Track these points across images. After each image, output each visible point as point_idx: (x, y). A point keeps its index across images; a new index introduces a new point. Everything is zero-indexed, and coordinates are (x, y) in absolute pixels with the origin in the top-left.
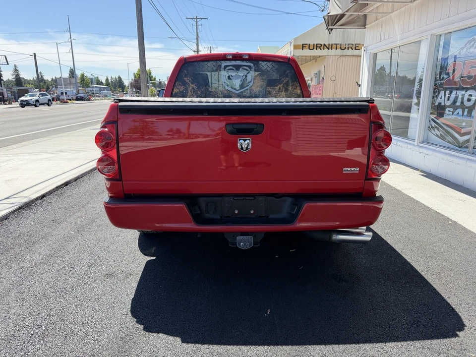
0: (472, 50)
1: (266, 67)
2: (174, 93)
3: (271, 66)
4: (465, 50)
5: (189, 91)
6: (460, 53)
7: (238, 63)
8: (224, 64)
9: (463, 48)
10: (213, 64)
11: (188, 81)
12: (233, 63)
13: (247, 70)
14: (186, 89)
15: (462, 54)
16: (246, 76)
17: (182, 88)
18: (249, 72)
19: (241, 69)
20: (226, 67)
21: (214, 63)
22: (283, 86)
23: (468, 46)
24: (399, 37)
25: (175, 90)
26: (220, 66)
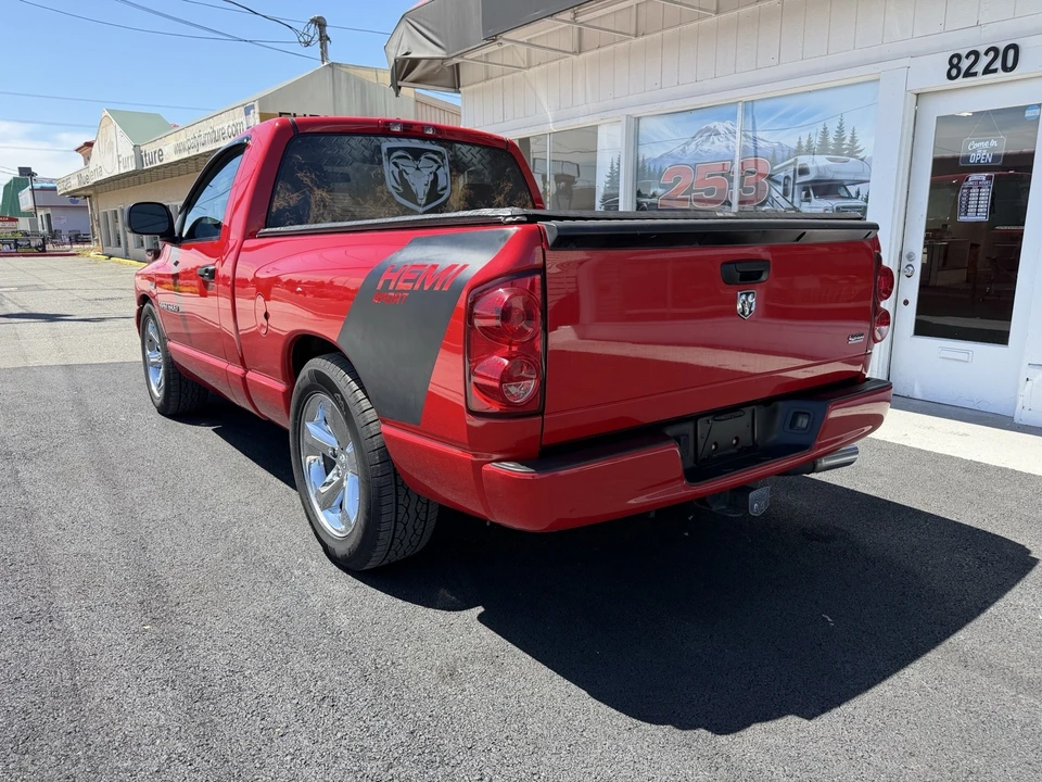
0: (706, 147)
1: (469, 156)
2: (274, 210)
3: (478, 156)
4: (693, 146)
5: (313, 206)
6: (684, 151)
7: (416, 143)
8: (386, 144)
9: (687, 144)
10: (363, 142)
11: (307, 181)
12: (405, 143)
13: (436, 161)
14: (306, 203)
15: (688, 152)
16: (436, 175)
17: (294, 199)
18: (439, 167)
19: (422, 158)
20: (391, 151)
21: (364, 140)
22: (505, 199)
23: (699, 140)
24: (550, 116)
25: (278, 204)
26: (379, 149)
